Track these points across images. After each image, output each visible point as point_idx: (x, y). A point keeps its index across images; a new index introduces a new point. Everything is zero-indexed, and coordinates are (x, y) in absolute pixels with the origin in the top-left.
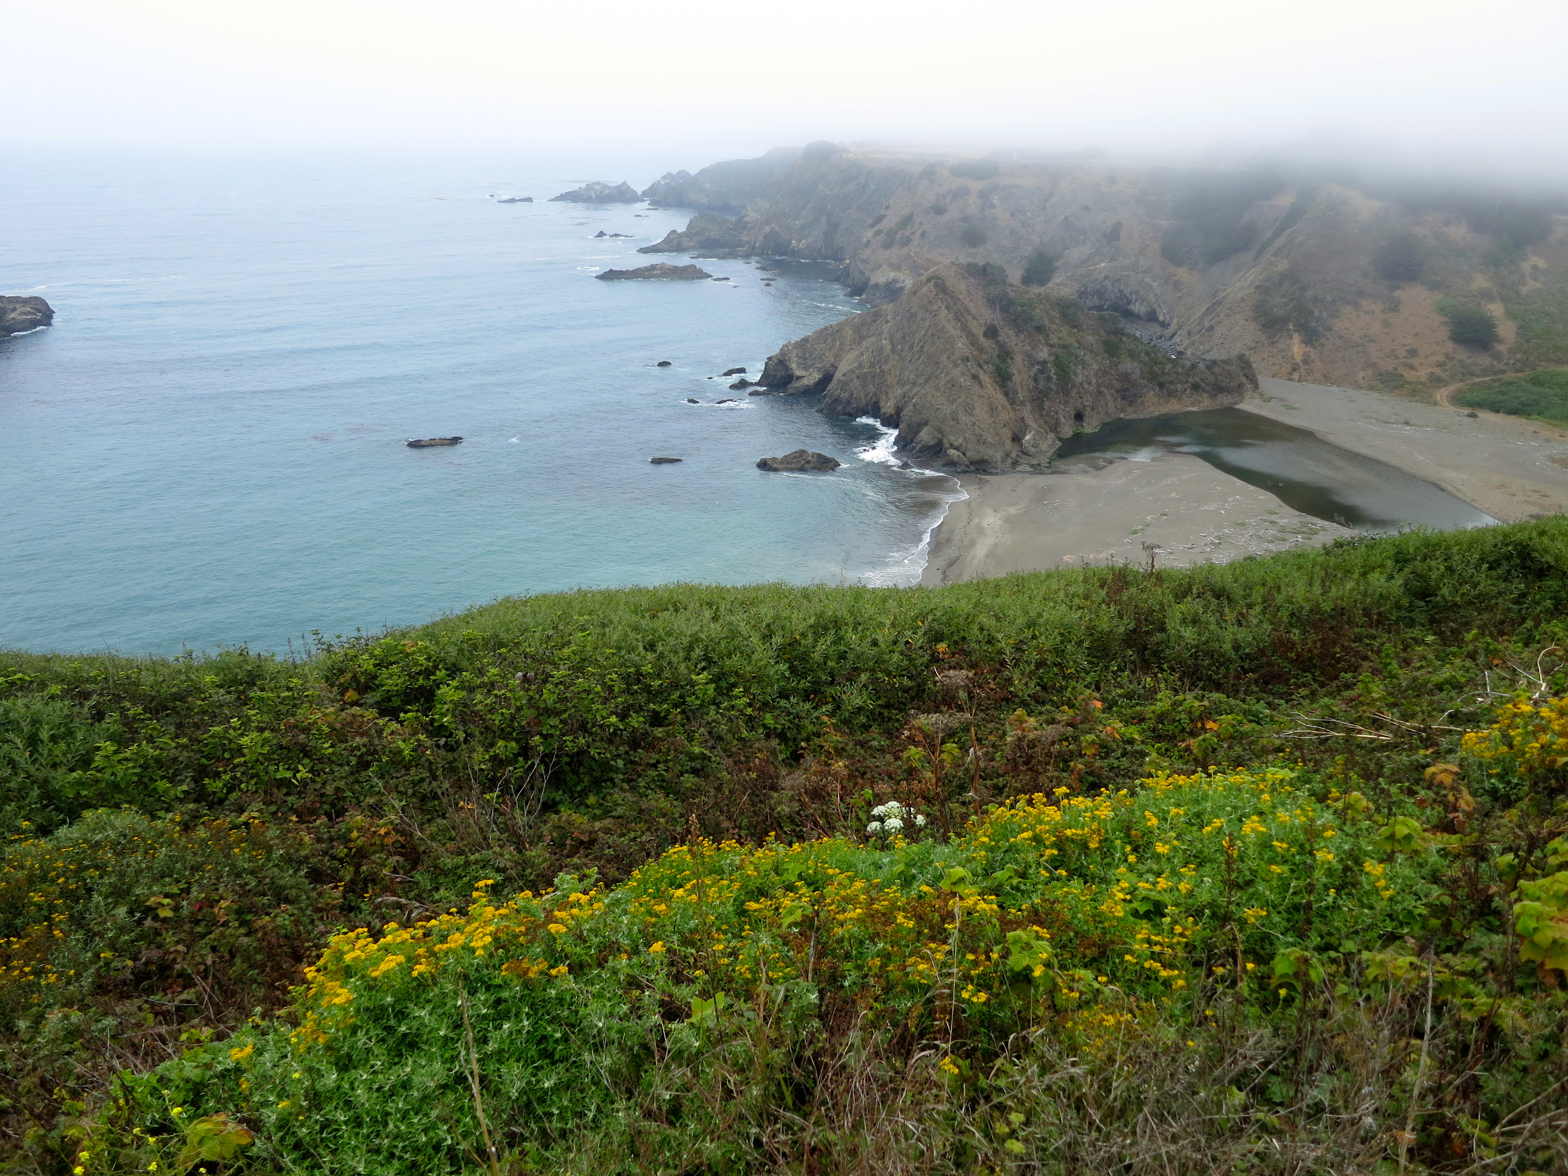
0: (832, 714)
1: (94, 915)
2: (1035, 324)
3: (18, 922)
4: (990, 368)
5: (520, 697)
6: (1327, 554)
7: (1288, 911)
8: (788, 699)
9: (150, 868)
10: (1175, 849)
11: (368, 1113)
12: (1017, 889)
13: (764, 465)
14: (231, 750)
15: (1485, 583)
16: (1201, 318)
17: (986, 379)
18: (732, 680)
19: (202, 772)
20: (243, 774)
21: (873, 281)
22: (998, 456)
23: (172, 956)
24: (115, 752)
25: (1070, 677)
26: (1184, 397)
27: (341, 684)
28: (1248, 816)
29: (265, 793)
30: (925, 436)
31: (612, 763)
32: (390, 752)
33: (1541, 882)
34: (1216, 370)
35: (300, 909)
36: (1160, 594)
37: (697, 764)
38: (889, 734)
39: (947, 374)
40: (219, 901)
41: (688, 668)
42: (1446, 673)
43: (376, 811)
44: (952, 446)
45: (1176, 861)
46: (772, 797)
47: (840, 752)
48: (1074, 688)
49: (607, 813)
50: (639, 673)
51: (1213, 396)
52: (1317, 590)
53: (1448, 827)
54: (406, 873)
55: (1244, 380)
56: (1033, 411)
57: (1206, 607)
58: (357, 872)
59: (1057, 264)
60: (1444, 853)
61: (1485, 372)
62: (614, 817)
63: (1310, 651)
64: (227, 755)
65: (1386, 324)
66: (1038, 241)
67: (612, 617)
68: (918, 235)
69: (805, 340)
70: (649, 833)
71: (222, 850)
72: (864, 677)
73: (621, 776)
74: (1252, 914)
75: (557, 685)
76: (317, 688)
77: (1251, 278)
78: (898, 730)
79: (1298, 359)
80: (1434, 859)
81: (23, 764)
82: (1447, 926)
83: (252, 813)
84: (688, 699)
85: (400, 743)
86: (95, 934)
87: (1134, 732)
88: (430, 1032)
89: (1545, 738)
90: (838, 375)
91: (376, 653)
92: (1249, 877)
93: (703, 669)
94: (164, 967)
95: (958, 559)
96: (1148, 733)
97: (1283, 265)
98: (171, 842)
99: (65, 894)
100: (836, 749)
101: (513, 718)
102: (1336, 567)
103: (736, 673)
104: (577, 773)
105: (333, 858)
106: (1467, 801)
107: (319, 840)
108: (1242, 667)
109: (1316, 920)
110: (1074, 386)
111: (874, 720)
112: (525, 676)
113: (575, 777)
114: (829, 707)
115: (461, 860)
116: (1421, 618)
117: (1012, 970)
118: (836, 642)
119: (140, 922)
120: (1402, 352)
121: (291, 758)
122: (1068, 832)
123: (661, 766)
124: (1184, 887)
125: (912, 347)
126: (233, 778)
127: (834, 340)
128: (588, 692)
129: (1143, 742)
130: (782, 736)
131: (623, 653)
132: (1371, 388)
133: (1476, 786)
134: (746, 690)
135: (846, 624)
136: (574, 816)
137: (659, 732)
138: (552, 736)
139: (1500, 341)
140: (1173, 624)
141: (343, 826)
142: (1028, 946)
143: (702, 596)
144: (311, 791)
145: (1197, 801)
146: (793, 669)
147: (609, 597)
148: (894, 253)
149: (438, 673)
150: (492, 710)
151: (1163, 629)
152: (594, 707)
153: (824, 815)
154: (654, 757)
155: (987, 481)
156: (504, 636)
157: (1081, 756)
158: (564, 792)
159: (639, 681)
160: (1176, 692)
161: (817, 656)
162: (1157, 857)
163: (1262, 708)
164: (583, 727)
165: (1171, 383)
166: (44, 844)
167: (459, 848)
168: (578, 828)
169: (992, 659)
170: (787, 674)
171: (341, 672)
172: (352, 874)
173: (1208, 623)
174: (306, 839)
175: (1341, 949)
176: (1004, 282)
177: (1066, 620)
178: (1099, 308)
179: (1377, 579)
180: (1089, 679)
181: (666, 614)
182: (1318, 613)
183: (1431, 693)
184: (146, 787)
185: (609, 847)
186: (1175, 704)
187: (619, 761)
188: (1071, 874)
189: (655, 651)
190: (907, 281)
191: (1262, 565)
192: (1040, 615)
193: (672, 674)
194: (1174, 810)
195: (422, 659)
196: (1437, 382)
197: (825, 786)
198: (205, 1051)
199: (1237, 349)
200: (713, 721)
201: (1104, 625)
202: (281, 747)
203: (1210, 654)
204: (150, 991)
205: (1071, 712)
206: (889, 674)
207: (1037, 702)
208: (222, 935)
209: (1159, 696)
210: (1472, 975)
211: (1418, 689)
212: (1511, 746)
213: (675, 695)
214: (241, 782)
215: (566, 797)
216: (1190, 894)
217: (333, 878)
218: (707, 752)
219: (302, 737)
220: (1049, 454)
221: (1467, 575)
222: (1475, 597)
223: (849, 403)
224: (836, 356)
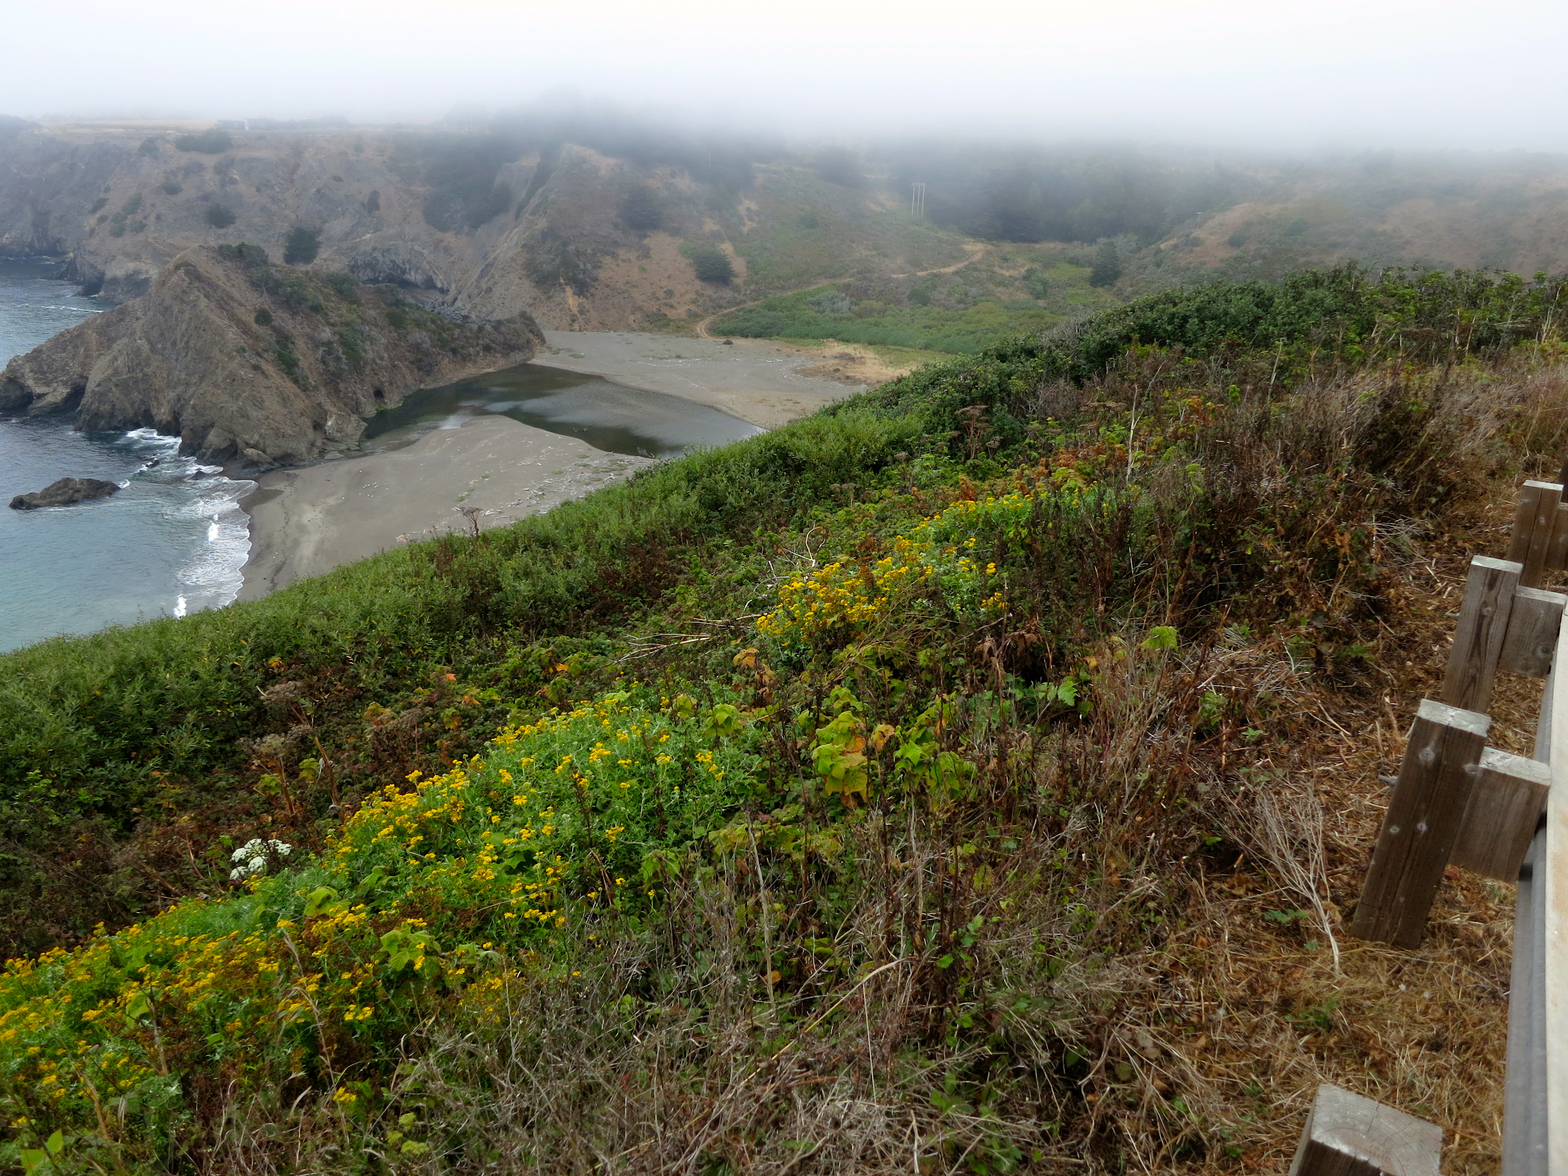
0: (163, 766)
2: (310, 303)
4: (270, 356)
6: (632, 485)
7: (645, 819)
8: (103, 765)
10: (534, 796)
12: (390, 888)
13: (19, 504)
15: (758, 485)
16: (478, 281)
17: (269, 369)
21: (109, 275)
22: (303, 448)
25: (420, 657)
26: (479, 359)
28: (593, 745)
30: (214, 438)
33: (832, 725)
34: (503, 329)
36: (487, 556)
38: (238, 769)
39: (224, 368)
42: (741, 571)
44: (248, 445)
45: (537, 807)
46: (107, 881)
47: (183, 805)
48: (425, 667)
51: (506, 355)
52: (629, 520)
53: (759, 702)
55: (531, 336)
56: (329, 395)
57: (534, 558)
59: (320, 239)
60: (759, 725)
61: (730, 304)
63: (634, 577)
65: (643, 270)
66: (293, 217)
68: (152, 218)
69: (38, 351)
72: (191, 717)
74: (613, 833)
77: (515, 239)
78: (246, 761)
79: (575, 310)
80: (752, 733)
82: (772, 786)
87: (492, 694)
89: (815, 606)
90: (91, 386)
92: (605, 800)
95: (284, 563)
96: (507, 691)
97: (542, 223)
100: (177, 803)
102: (641, 497)
103: (27, 754)
106: (769, 674)
108: (579, 606)
109: (670, 818)
110: (366, 363)
111: (216, 759)
114: (157, 760)
116: (716, 525)
117: (394, 972)
118: (149, 685)
120: (661, 294)
122: (429, 814)
124: (546, 830)
125: (174, 344)
127: (76, 347)
129: (503, 701)
130: (107, 809)
132: (643, 330)
133: (775, 660)
134: (44, 772)
135: (156, 664)
139: (736, 276)
140: (507, 580)
142: (405, 943)
145: (547, 745)
146: (101, 731)
148: (128, 241)
151: (499, 589)
153: (178, 879)
155: (296, 476)
157: (446, 732)
160: (525, 644)
161: (127, 708)
162: (519, 810)
163: (602, 639)
165: (463, 347)
169: (333, 660)
170: (95, 737)
173: (539, 573)
175: (695, 837)
176: (265, 262)
177: (401, 602)
178: (374, 281)
179: (675, 500)
180: (438, 654)
182: (635, 540)
183: (734, 590)
186: (525, 657)
188: (440, 854)
190: (153, 272)
191: (578, 507)
192: (372, 604)
194: (525, 760)
196: (695, 317)
197: (171, 848)
199: (518, 307)
201: (440, 597)
203: (548, 601)
205: (427, 692)
206: (220, 705)
207: (391, 691)
209: (509, 652)
210: (796, 820)
211: (723, 588)
212: (794, 619)
216: (556, 834)
220: (357, 437)
221: (744, 481)
222: (756, 499)
223: (112, 415)
224: (83, 365)
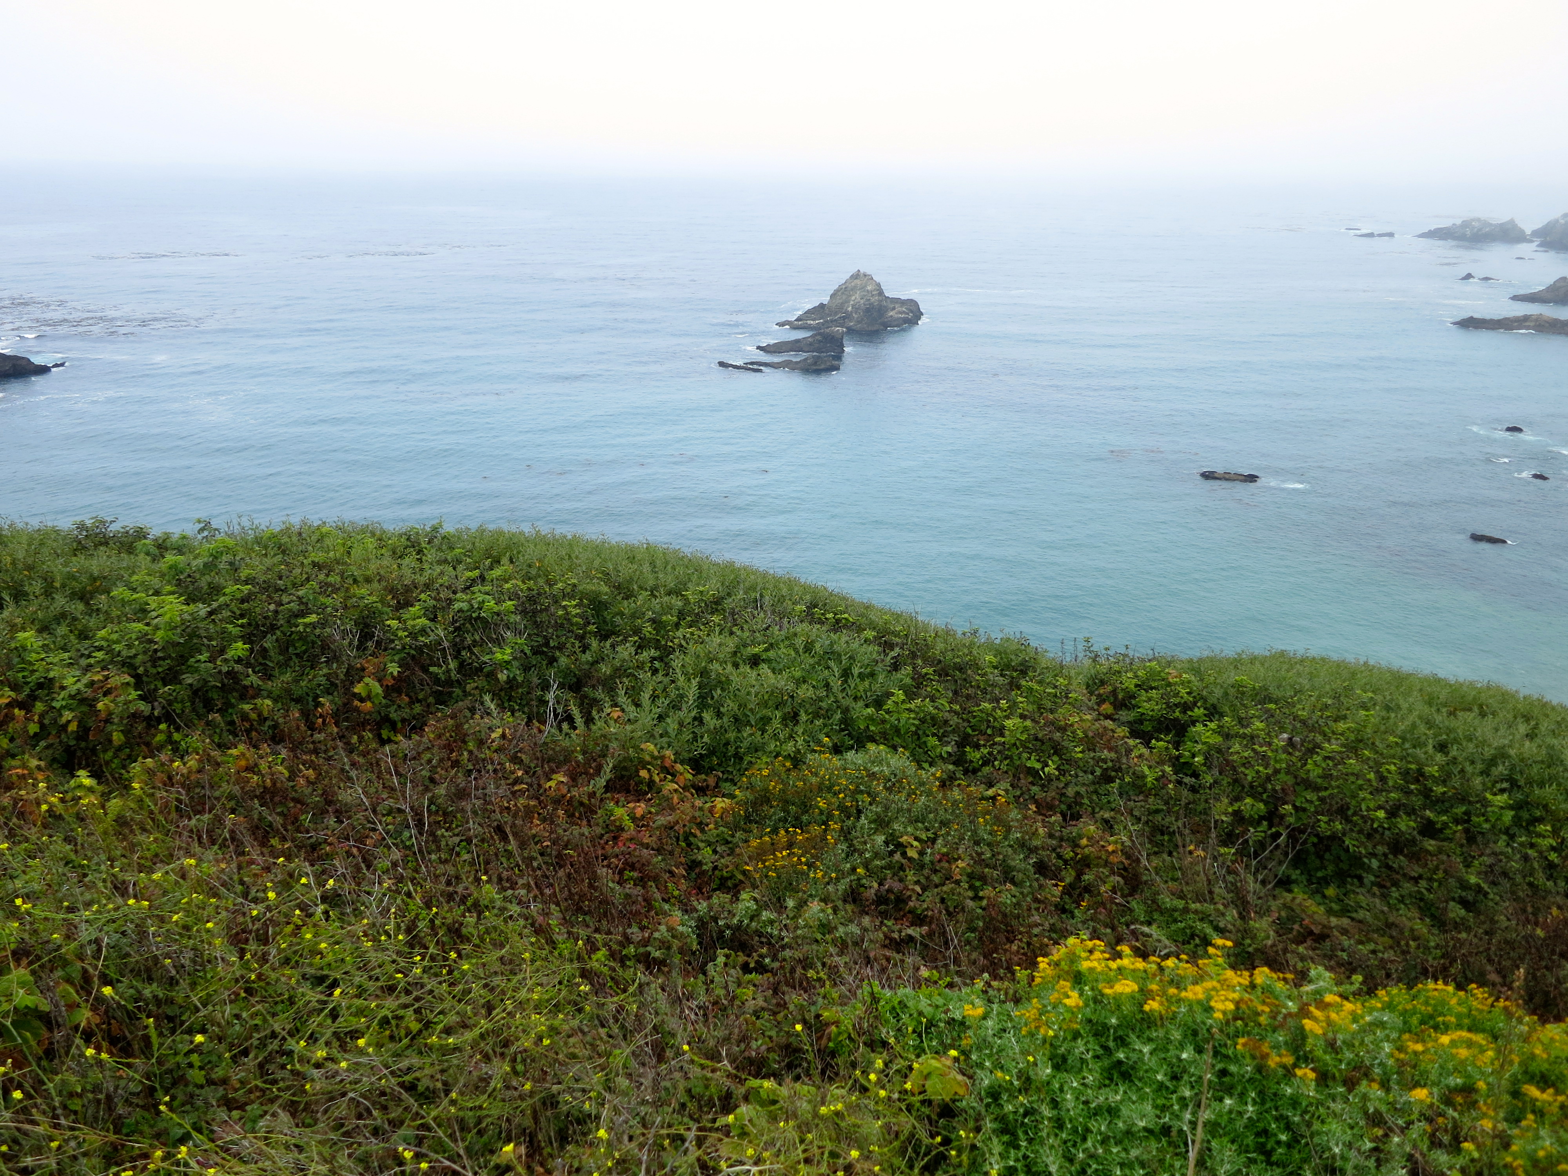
1: (858, 834)
3: (805, 818)
5: (1281, 760)
9: (909, 810)
11: (1071, 1121)
14: (994, 727)
18: (1538, 813)
19: (964, 741)
20: (999, 752)
23: (909, 893)
24: (903, 702)
27: (1099, 695)
29: (1014, 776)
31: (1366, 860)
32: (1134, 773)
35: (1022, 893)
37: (1470, 896)
40: (957, 860)
41: (1484, 784)
43: (1108, 826)
49: (1345, 911)
50: (1420, 773)
54: (1123, 896)
58: (1078, 877)
62: (1353, 919)
64: (989, 731)
67: (1401, 702)
70: (1392, 952)
71: (970, 816)
73: (1372, 878)
75: (1326, 758)
76: (1078, 693)
81: (835, 690)
83: (1000, 789)
84: (1474, 819)
85: (1146, 769)
86: (855, 850)
88: (1147, 1071)
91: (1139, 673)
93: (1502, 791)
94: (901, 900)
98: (929, 793)
99: (842, 808)
101: (1268, 778)
104: (1321, 858)
105: (1059, 857)
107: (1051, 836)
112: (1290, 739)
113: (1318, 862)
115: (1180, 904)
119: (891, 854)
121: (1043, 751)
123: (1423, 883)
126: (990, 753)
128: (1357, 776)
131: (1407, 745)
136: (1309, 903)
137: (1430, 844)
138: (1304, 810)
141: (1075, 831)
143: (1519, 706)
144: (1054, 787)
147: (1399, 679)
149: (1196, 710)
150: (1247, 764)
152: (1362, 794)
154: (1415, 870)
156: (1276, 693)
158: (1302, 873)
159: (1417, 781)
164: (1342, 811)
166: (836, 761)
167: (1182, 891)
168: (1311, 916)
171: (1103, 683)
172: (1072, 878)
174: (1041, 831)
181: (1470, 716)
184: (919, 738)
185: (1343, 950)
187: (1373, 860)
189: (1447, 754)
193: (1462, 784)
195: (1183, 692)
198: (939, 995)
200: (1501, 853)
202: (1036, 739)
204: (884, 915)
208: (952, 890)
213: (1460, 810)
214: (996, 759)
215: (1304, 878)
217: (1056, 876)
218: (1485, 886)
219: (1057, 735)
